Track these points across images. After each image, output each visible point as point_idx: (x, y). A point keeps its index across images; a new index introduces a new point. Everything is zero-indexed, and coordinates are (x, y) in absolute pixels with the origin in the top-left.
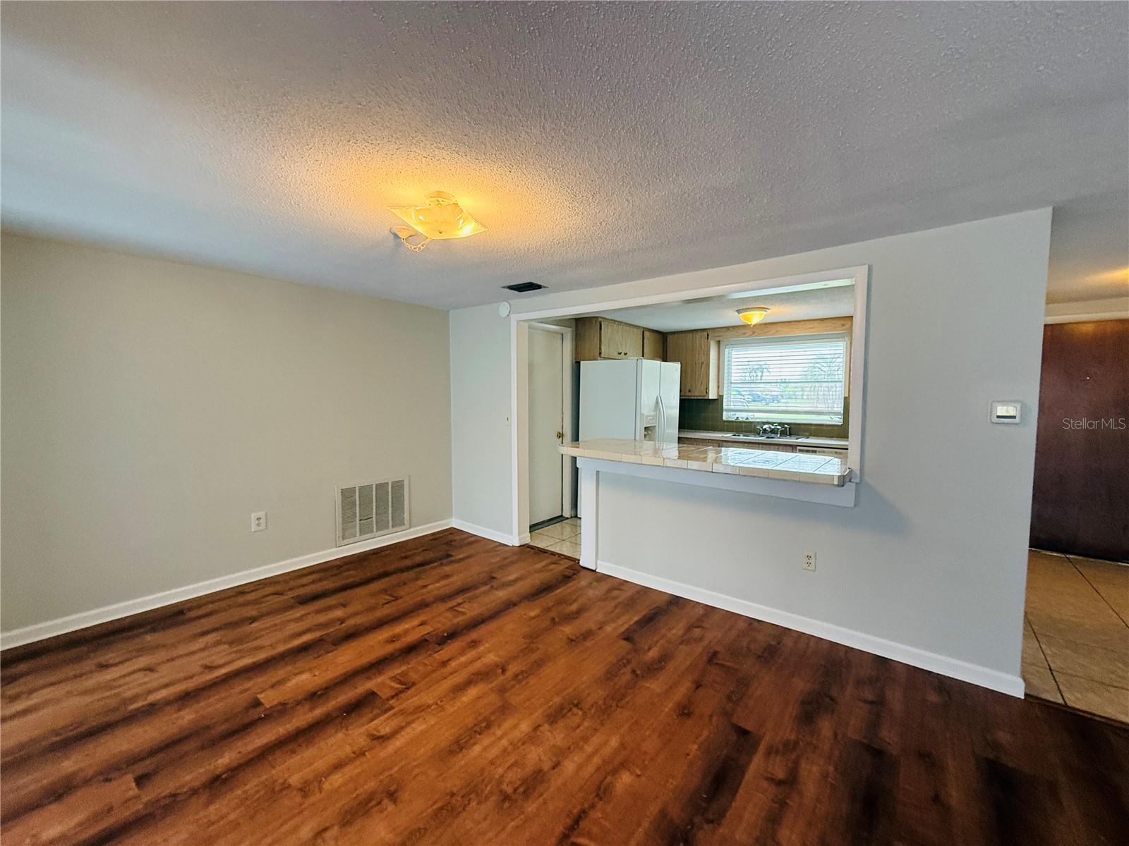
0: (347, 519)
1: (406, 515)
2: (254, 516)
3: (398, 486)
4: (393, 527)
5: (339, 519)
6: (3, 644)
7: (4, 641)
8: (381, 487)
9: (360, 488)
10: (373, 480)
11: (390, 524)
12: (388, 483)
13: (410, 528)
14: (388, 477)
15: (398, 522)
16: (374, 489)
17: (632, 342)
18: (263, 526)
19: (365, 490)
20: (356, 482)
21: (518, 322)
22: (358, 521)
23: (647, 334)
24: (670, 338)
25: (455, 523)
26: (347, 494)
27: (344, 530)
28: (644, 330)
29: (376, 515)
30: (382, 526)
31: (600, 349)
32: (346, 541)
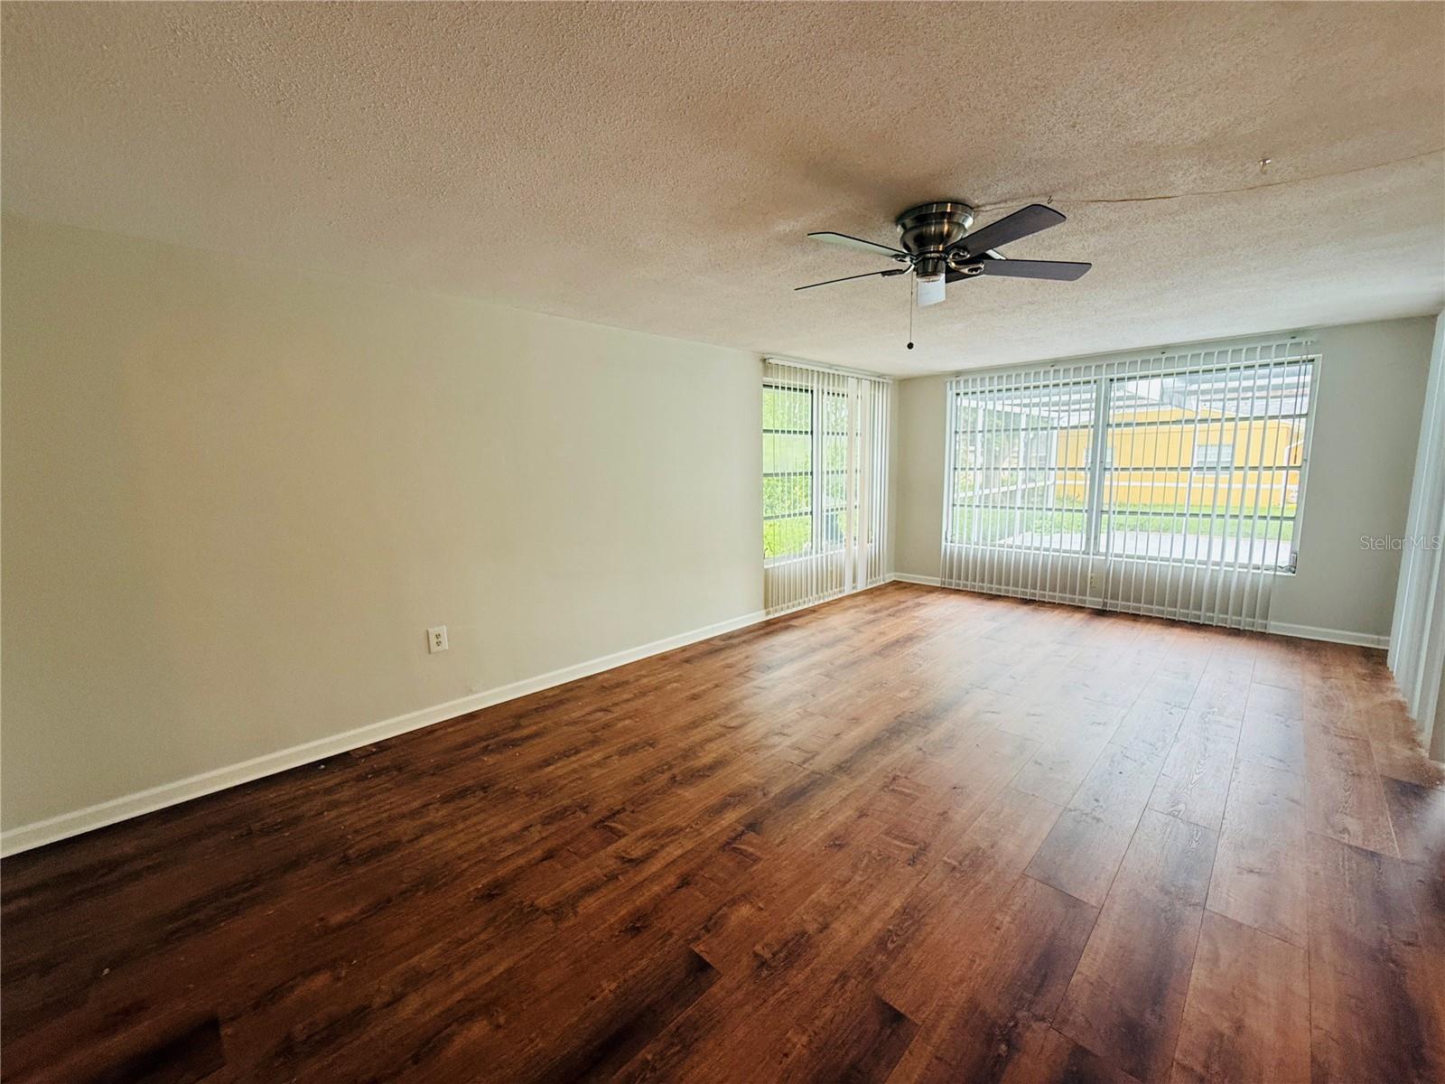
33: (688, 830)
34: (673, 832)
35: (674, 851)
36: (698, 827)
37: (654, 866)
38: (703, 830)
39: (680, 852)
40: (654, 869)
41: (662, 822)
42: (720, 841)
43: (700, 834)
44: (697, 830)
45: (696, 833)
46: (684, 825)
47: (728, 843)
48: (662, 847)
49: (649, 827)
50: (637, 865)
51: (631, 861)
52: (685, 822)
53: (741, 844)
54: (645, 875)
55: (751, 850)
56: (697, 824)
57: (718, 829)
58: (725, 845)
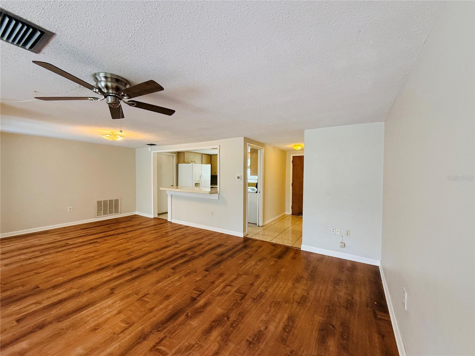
0: (99, 210)
1: (119, 210)
2: (69, 208)
3: (117, 201)
4: (115, 213)
5: (96, 210)
6: (1, 237)
7: (1, 236)
8: (111, 201)
9: (104, 201)
10: (108, 199)
11: (114, 212)
12: (108, 200)
13: (121, 214)
14: (113, 198)
15: (117, 211)
16: (108, 202)
17: (198, 158)
18: (71, 211)
19: (105, 202)
20: (102, 199)
21: (153, 153)
22: (103, 211)
23: (203, 155)
24: (212, 156)
25: (137, 213)
26: (99, 203)
27: (98, 213)
28: (202, 154)
29: (109, 209)
30: (111, 212)
31: (184, 160)
32: (98, 217)
33: (216, 296)
34: (220, 295)
35: (218, 289)
36: (213, 297)
37: (222, 285)
38: (211, 296)
39: (216, 289)
40: (222, 284)
41: (226, 297)
42: (205, 293)
43: (212, 295)
44: (213, 296)
45: (213, 295)
46: (217, 297)
47: (202, 293)
48: (222, 290)
49: (228, 295)
50: (227, 285)
51: (229, 286)
52: (217, 298)
53: (198, 293)
54: (224, 283)
55: (195, 292)
56: (213, 298)
57: (206, 297)
58: (203, 292)
